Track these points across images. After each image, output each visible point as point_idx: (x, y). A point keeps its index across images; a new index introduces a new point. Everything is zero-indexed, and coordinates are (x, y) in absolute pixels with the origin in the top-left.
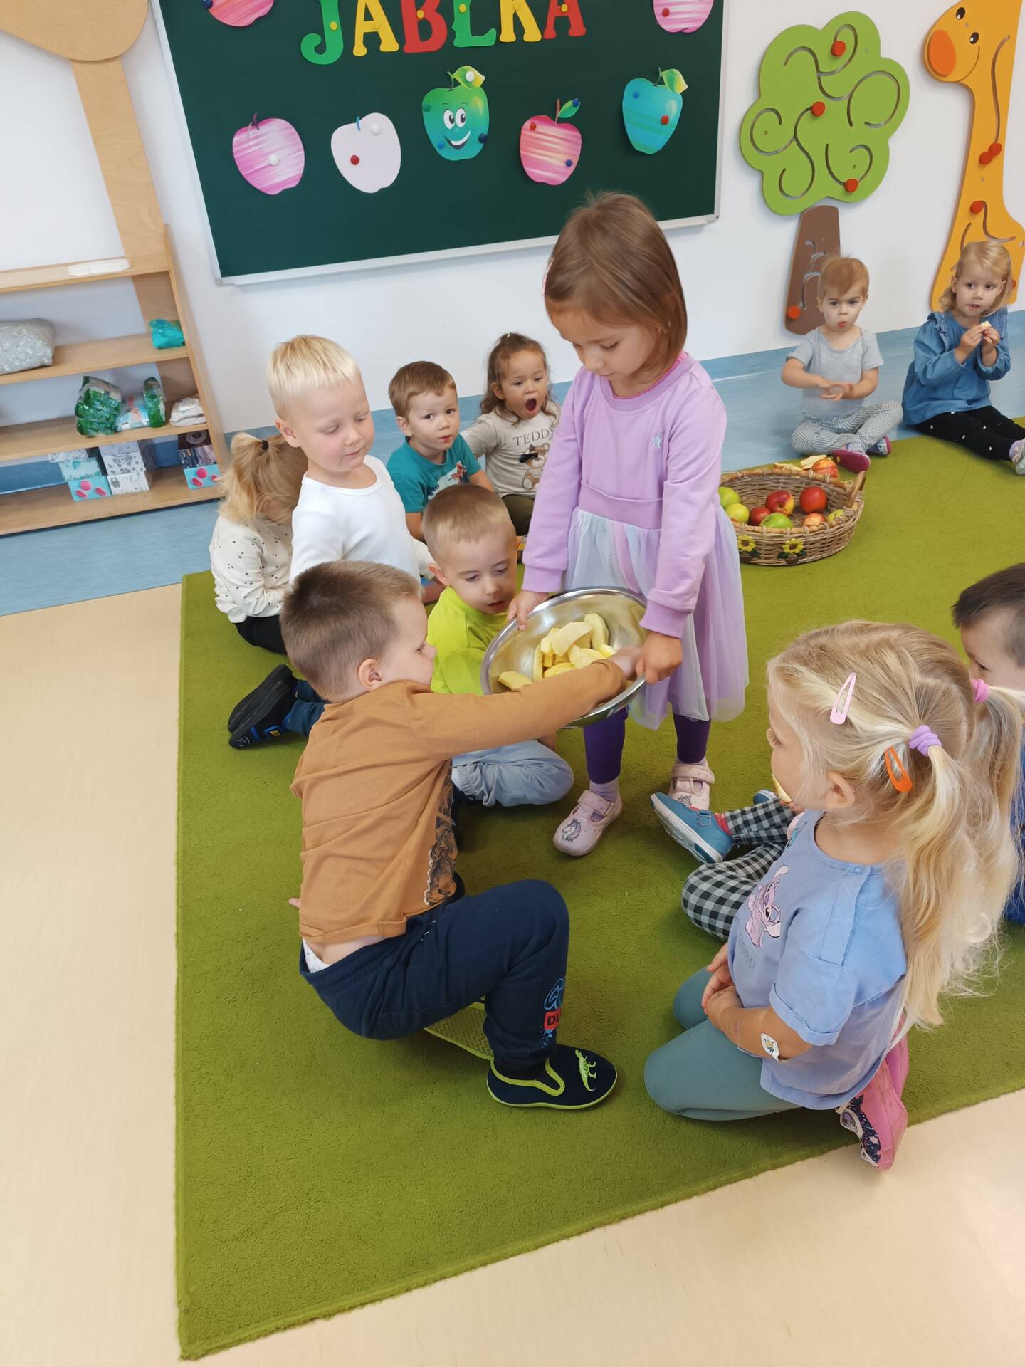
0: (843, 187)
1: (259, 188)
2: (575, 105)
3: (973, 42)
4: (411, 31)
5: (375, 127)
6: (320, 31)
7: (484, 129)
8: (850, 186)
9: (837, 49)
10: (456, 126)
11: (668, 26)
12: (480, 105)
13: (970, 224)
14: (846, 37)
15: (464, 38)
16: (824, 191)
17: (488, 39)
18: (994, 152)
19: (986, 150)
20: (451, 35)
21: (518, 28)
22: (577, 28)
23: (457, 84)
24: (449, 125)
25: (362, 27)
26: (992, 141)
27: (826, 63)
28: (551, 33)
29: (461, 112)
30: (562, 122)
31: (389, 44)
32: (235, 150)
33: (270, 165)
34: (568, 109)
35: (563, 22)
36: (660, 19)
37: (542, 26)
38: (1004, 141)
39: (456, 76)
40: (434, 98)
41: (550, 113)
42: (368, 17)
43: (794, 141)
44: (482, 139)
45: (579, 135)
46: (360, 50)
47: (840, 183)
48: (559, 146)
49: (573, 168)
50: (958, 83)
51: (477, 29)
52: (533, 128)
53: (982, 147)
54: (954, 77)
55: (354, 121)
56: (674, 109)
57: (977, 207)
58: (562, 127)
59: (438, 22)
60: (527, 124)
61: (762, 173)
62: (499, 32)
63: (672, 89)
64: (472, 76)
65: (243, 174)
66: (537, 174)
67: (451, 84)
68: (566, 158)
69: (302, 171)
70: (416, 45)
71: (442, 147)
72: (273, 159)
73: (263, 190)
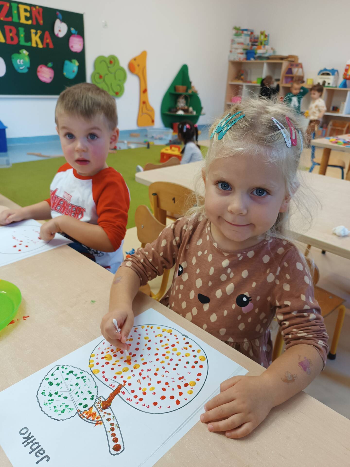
0: (115, 94)
2: (52, 64)
3: (138, 66)
4: (9, 38)
7: (29, 65)
9: (111, 62)
10: (21, 64)
11: (73, 50)
12: (27, 60)
15: (22, 42)
17: (28, 44)
18: (145, 91)
20: (19, 41)
21: (37, 43)
22: (51, 46)
23: (21, 53)
24: (19, 63)
26: (145, 88)
27: (109, 65)
28: (45, 46)
29: (22, 61)
31: (2, 40)
35: (47, 44)
36: (71, 48)
37: (43, 44)
38: (147, 89)
40: (15, 56)
41: (46, 65)
43: (104, 81)
44: (28, 68)
45: (53, 71)
48: (48, 73)
49: (52, 79)
50: (136, 75)
51: (26, 41)
52: (41, 68)
53: (143, 89)
54: (135, 73)
56: (76, 69)
58: (49, 69)
59: (15, 38)
60: (39, 66)
62: (31, 43)
63: (75, 64)
64: (25, 52)
66: (42, 79)
68: (50, 76)
70: (9, 42)
71: (17, 68)
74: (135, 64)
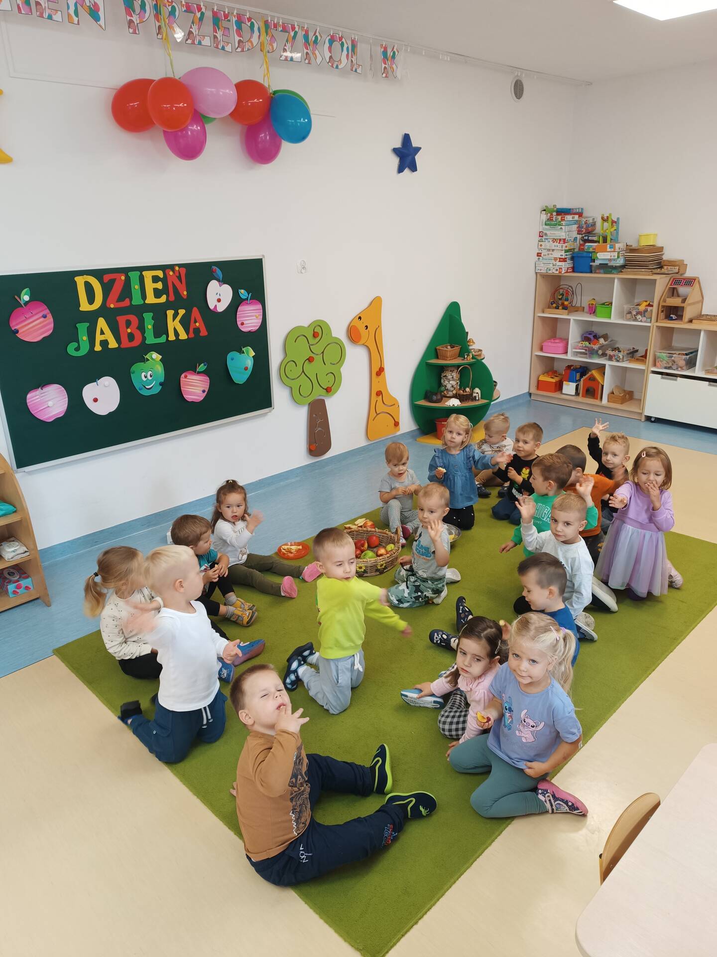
0: (325, 391)
1: (41, 419)
2: (205, 365)
3: (366, 329)
4: (124, 338)
5: (107, 383)
6: (77, 340)
7: (162, 379)
8: (328, 390)
9: (315, 335)
10: (148, 379)
11: (244, 329)
12: (160, 369)
13: (377, 401)
14: (318, 330)
15: (151, 339)
16: (318, 393)
17: (163, 339)
18: (381, 371)
19: (378, 370)
20: (144, 338)
21: (176, 334)
22: (204, 332)
23: (148, 360)
24: (145, 379)
25: (99, 338)
26: (380, 367)
27: (312, 341)
28: (192, 335)
29: (150, 372)
30: (199, 373)
31: (113, 344)
32: (27, 401)
33: (49, 407)
34: (202, 367)
35: (197, 330)
36: (240, 326)
37: (187, 332)
38: (384, 366)
39: (147, 357)
40: (136, 367)
41: (194, 370)
42: (102, 333)
43: (303, 373)
44: (161, 384)
45: (208, 378)
46: (98, 348)
47: (323, 388)
48: (199, 384)
49: (206, 393)
50: (363, 344)
51: (157, 335)
52: (186, 377)
53: (376, 369)
54: (362, 341)
55: (95, 381)
56: (250, 363)
57: (379, 393)
58: (200, 376)
59: (138, 335)
60: (183, 376)
61: (291, 388)
62: (168, 336)
63: (248, 355)
64: (156, 356)
65: (33, 413)
66: (189, 397)
67: (144, 360)
68: (202, 389)
69: (66, 408)
70: (126, 344)
71: (140, 389)
72: (50, 404)
73: (44, 420)
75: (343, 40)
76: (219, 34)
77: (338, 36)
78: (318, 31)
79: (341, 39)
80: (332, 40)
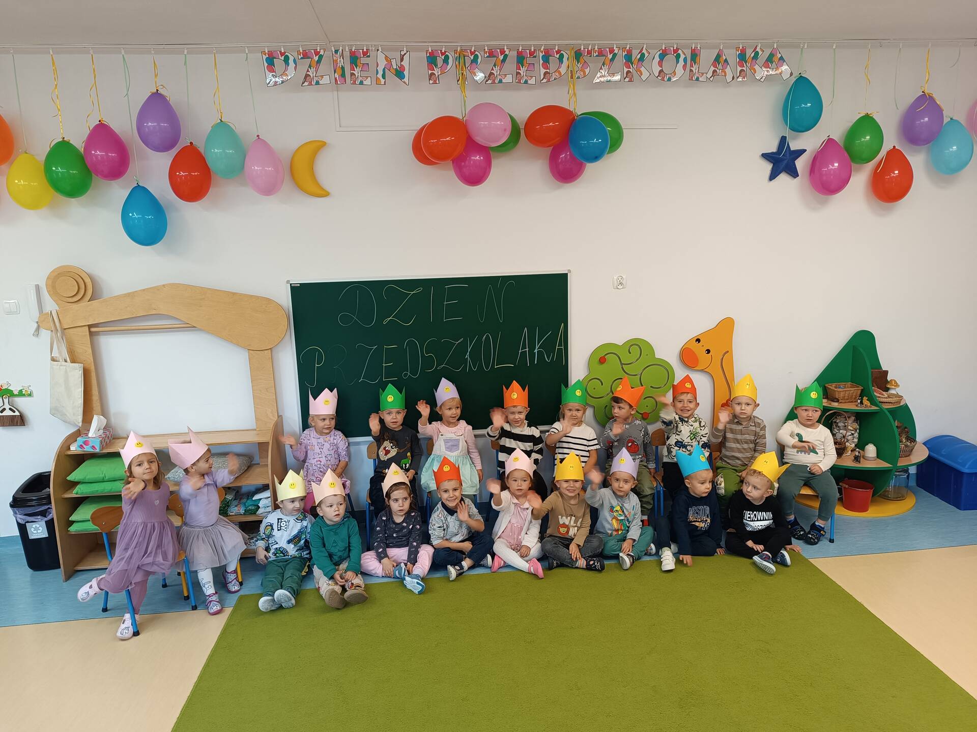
3: (708, 353)
18: (728, 404)
19: (725, 401)
26: (727, 398)
50: (702, 370)
53: (721, 400)
54: (699, 368)
61: (593, 407)
74: (699, 350)
75: (680, 52)
76: (522, 71)
77: (672, 48)
78: (644, 48)
79: (676, 51)
80: (664, 54)
